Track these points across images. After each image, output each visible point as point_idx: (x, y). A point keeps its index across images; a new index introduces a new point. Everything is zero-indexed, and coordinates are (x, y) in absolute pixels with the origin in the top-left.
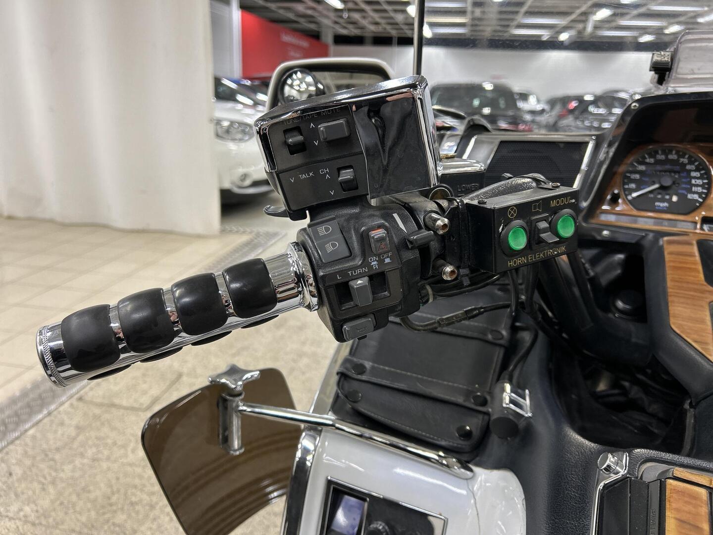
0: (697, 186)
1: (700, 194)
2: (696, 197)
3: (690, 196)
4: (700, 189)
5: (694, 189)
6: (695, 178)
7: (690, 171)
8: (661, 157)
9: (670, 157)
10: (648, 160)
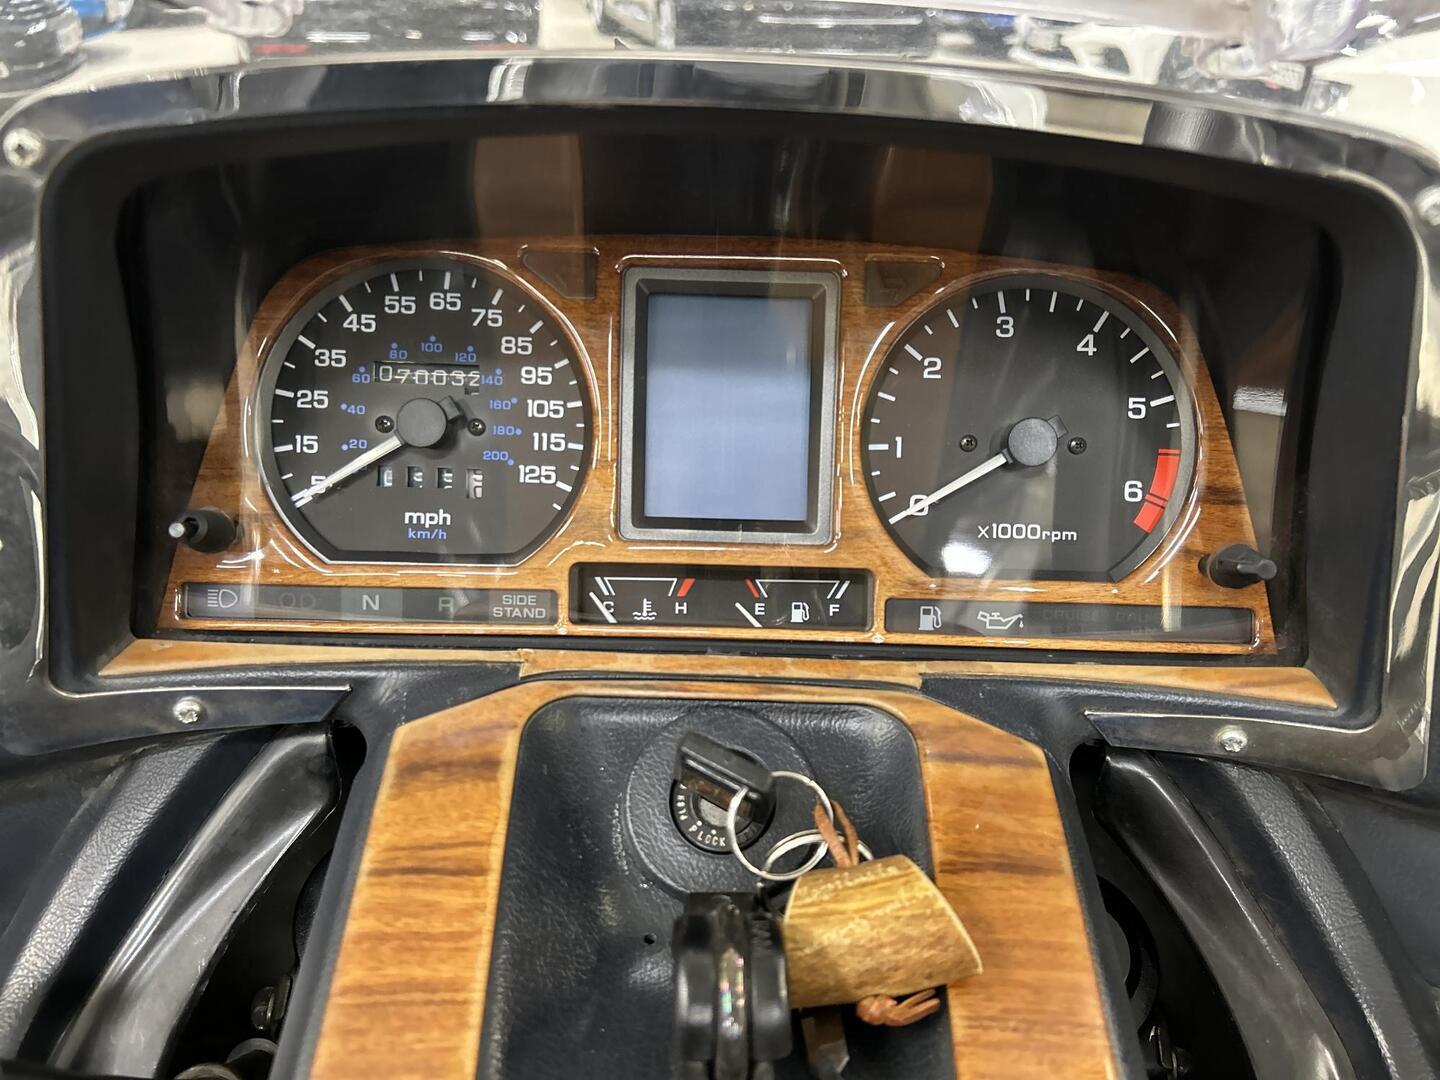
0: (549, 426)
1: (560, 460)
2: (547, 473)
3: (527, 474)
4: (557, 441)
5: (540, 441)
6: (537, 392)
7: (518, 361)
8: (400, 305)
9: (437, 302)
10: (351, 323)
